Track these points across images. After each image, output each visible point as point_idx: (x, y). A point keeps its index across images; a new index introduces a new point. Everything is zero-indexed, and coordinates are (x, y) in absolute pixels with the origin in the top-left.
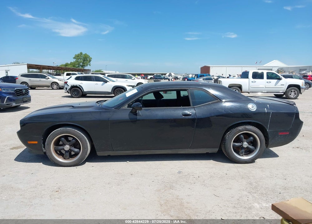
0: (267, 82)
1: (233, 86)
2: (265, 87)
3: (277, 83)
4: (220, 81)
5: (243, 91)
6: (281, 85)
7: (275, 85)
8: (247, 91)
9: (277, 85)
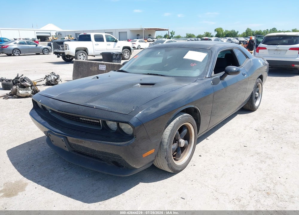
0: (108, 45)
1: (79, 49)
2: (106, 49)
3: (115, 45)
4: (66, 44)
5: (89, 55)
6: (118, 47)
7: (114, 48)
8: (93, 55)
9: (115, 48)
